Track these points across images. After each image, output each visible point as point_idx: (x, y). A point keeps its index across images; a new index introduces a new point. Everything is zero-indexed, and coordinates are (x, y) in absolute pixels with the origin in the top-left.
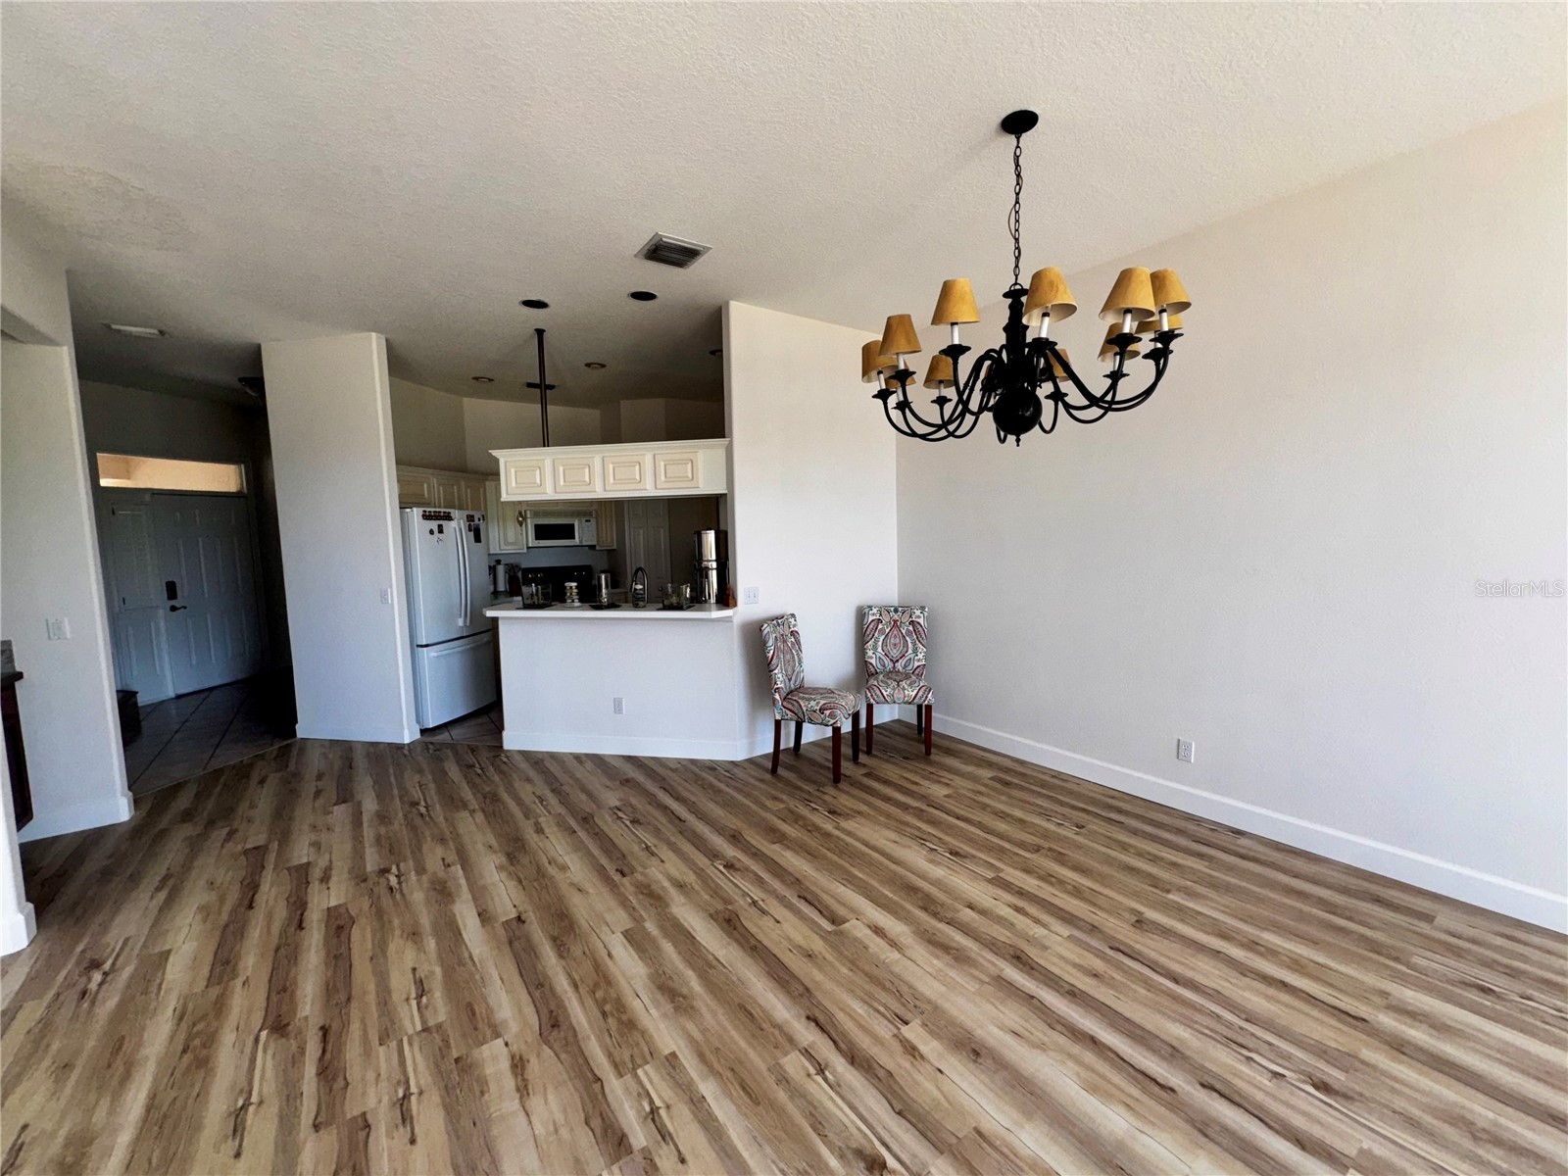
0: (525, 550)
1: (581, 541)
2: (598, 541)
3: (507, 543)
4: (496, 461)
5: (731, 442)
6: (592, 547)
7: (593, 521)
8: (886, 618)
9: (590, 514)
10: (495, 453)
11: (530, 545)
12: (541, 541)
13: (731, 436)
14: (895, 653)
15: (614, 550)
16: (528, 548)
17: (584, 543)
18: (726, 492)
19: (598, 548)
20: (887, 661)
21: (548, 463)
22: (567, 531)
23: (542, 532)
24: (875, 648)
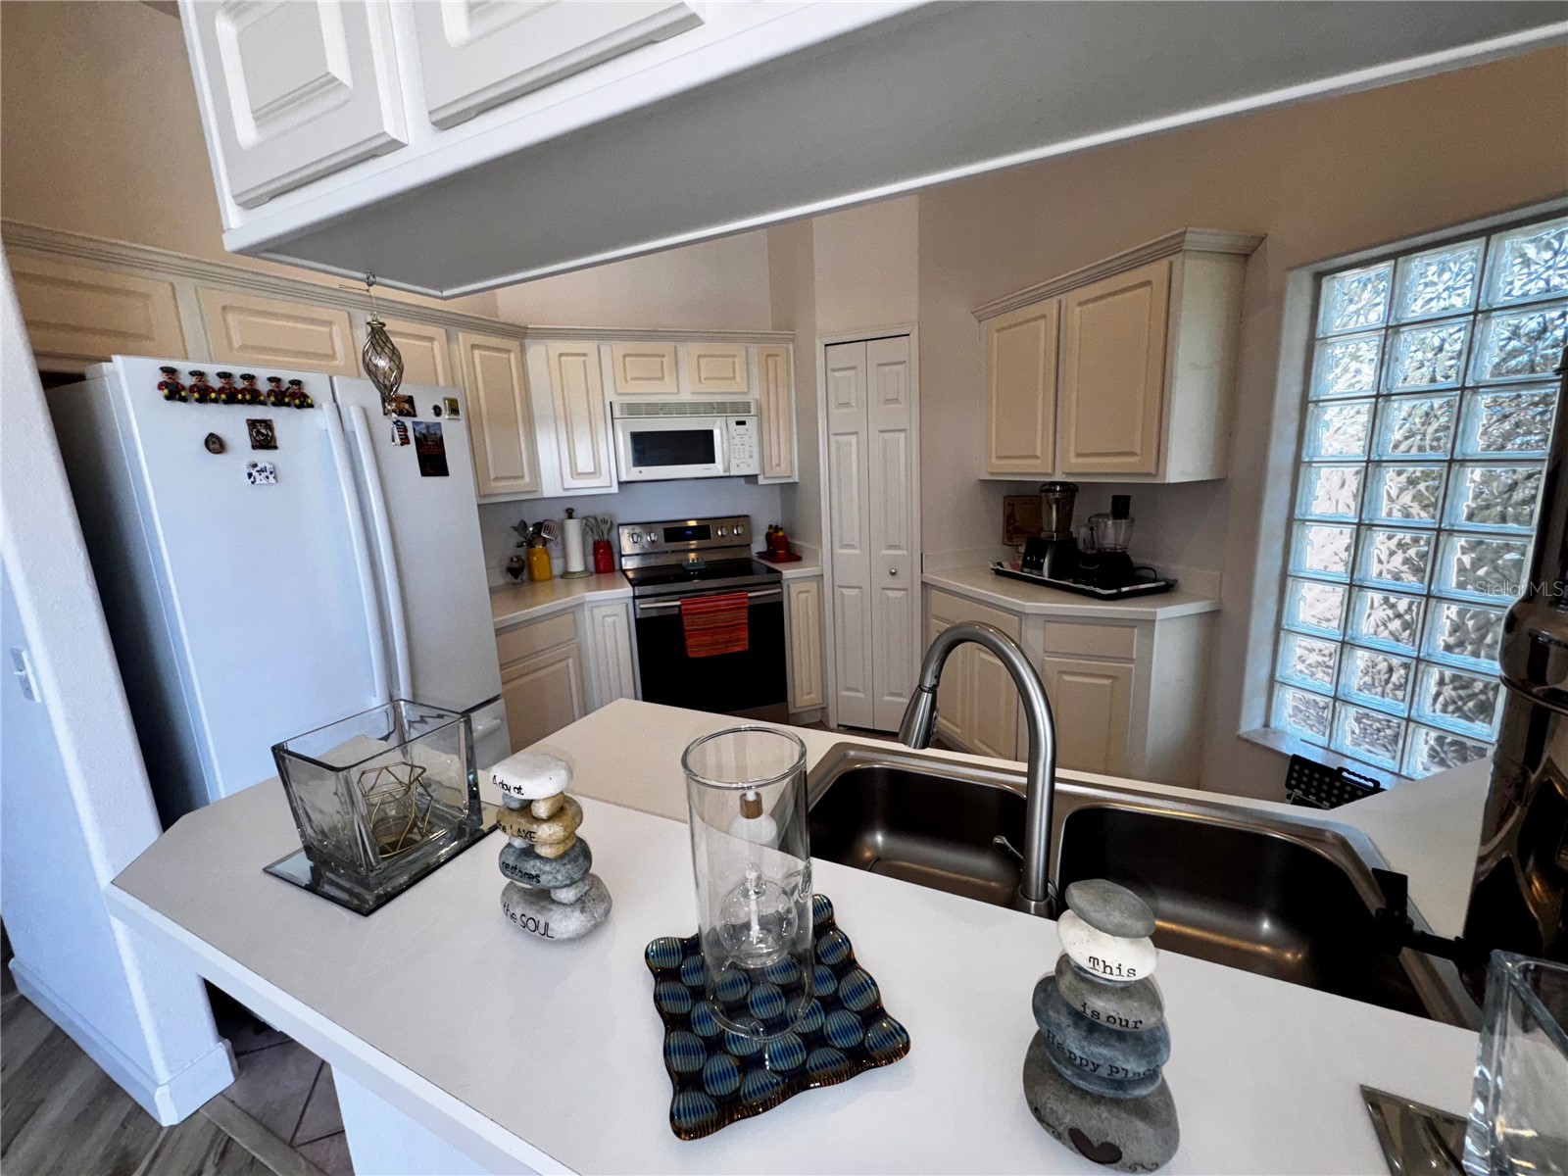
0: (615, 489)
1: (727, 469)
2: (763, 470)
3: (576, 474)
6: (751, 479)
7: (752, 422)
9: (746, 407)
11: (624, 478)
12: (643, 469)
15: (795, 484)
16: (620, 483)
17: (733, 473)
19: (761, 481)
22: (697, 446)
23: (650, 448)
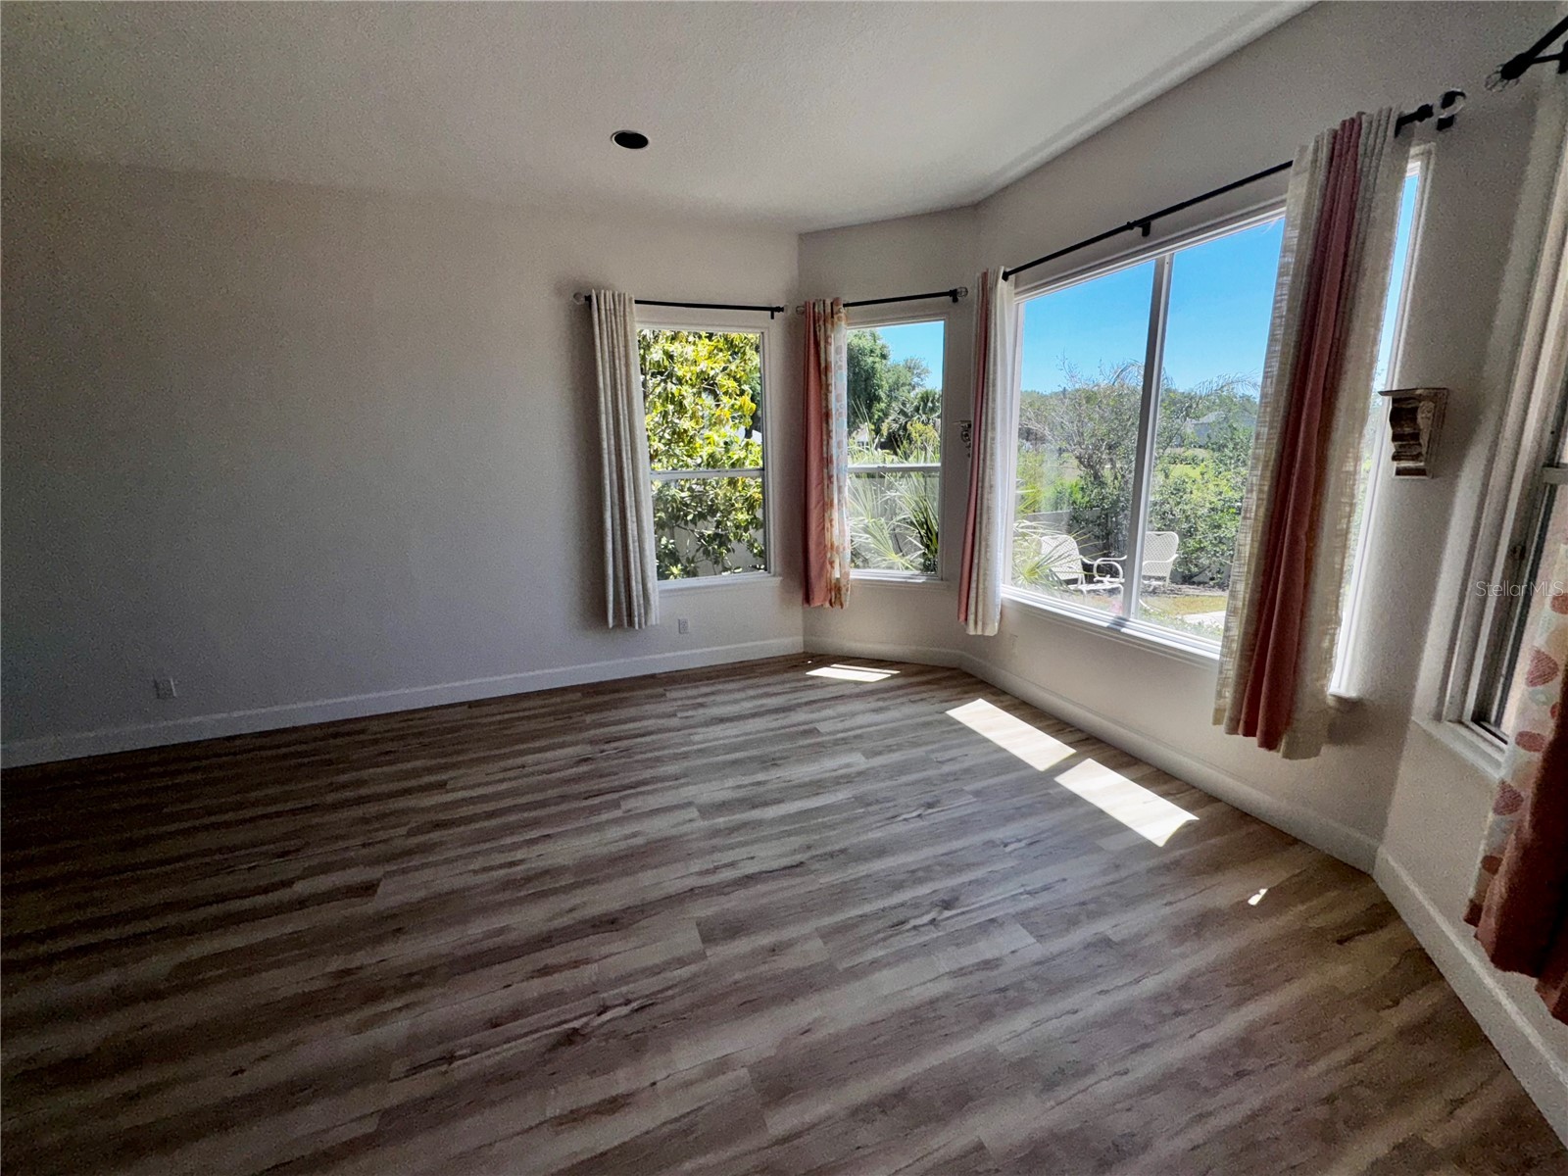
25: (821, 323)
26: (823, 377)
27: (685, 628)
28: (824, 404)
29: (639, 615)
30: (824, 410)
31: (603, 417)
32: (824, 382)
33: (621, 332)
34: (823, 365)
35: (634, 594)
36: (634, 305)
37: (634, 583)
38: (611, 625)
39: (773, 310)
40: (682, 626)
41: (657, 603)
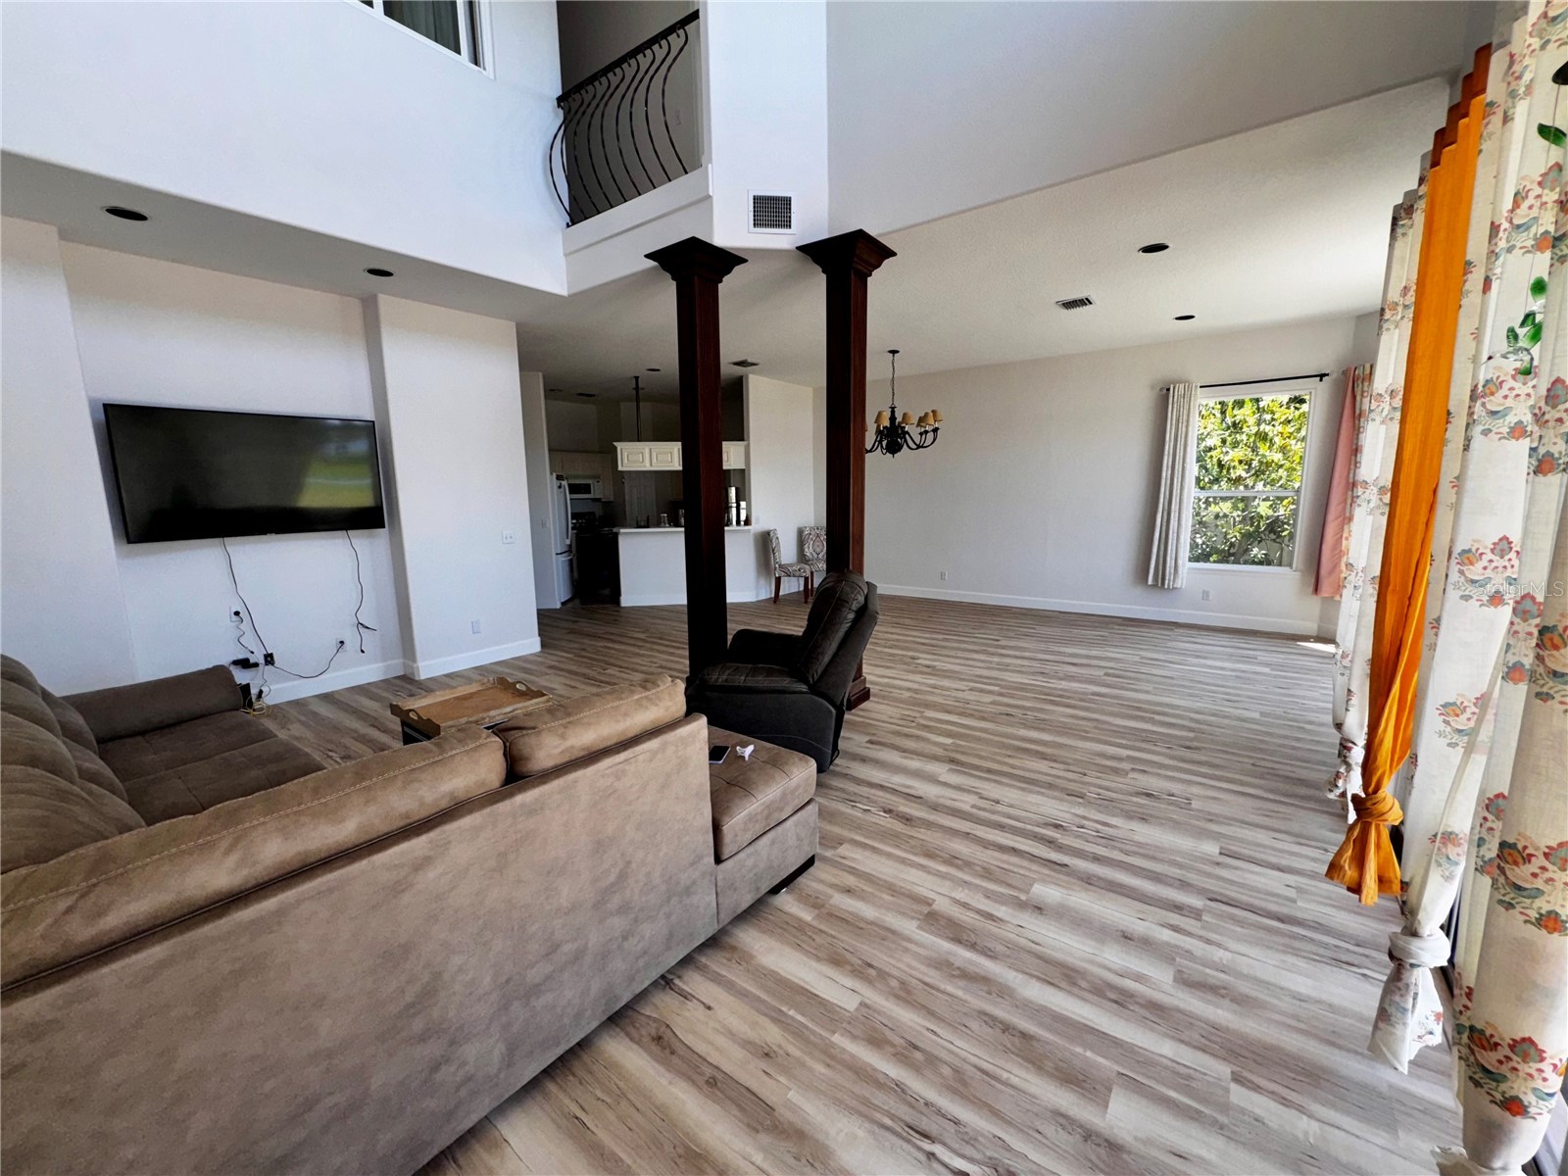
4: (616, 448)
5: (749, 444)
8: (813, 533)
10: (615, 444)
13: (748, 440)
14: (818, 550)
18: (744, 467)
20: (814, 554)
21: (647, 451)
24: (809, 548)
25: (1360, 381)
26: (1357, 422)
27: (1208, 596)
28: (1355, 442)
29: (1169, 580)
30: (1354, 447)
31: (1166, 458)
32: (1357, 425)
33: (1186, 407)
34: (1357, 412)
35: (1168, 565)
36: (1199, 389)
37: (1168, 559)
38: (1150, 582)
39: (1322, 376)
40: (1206, 595)
41: (1185, 575)
